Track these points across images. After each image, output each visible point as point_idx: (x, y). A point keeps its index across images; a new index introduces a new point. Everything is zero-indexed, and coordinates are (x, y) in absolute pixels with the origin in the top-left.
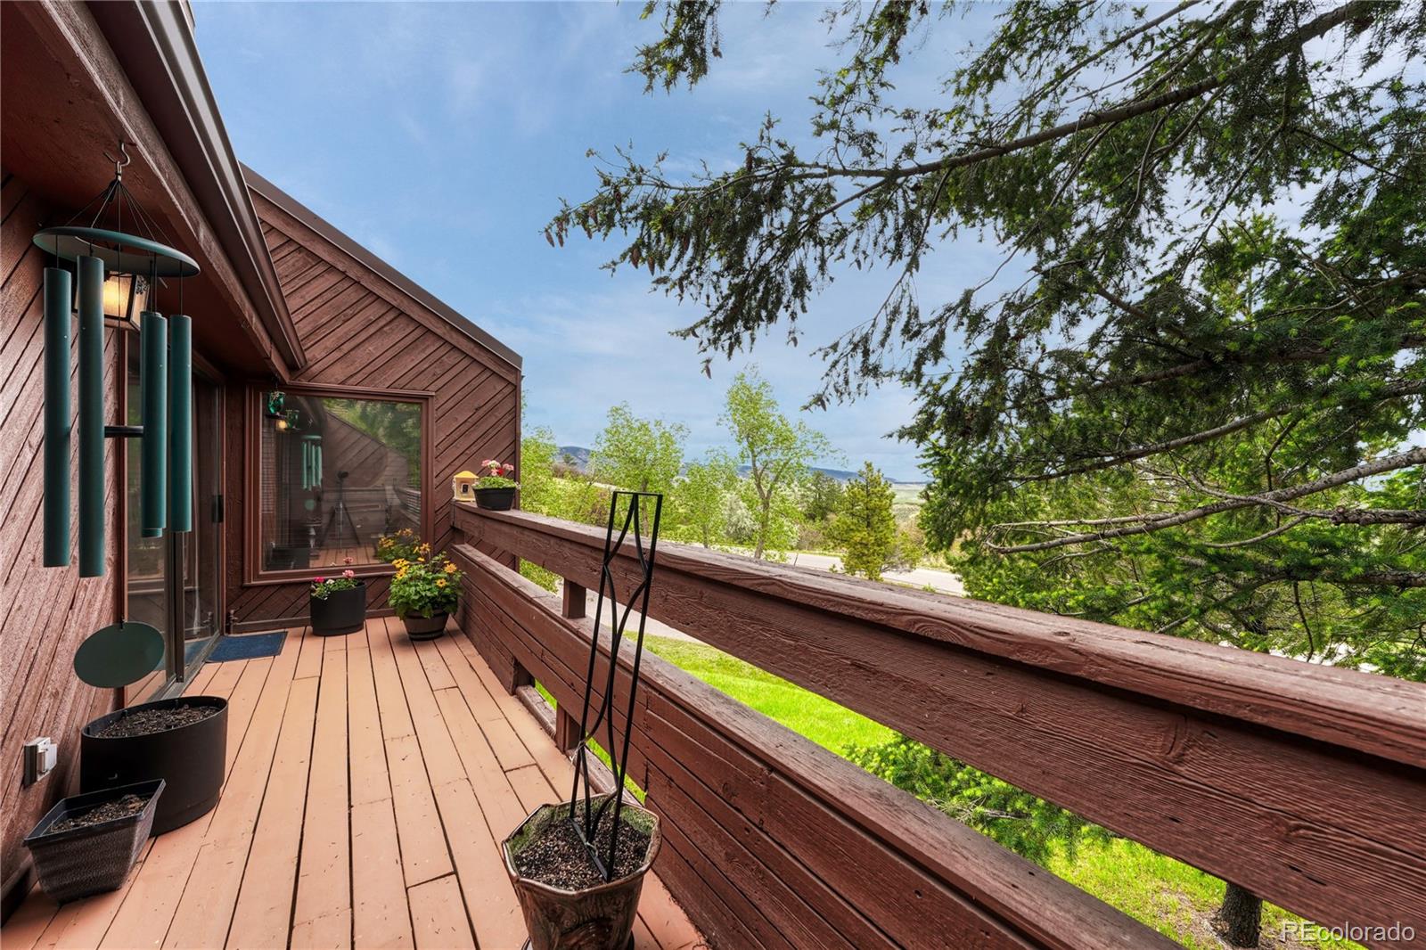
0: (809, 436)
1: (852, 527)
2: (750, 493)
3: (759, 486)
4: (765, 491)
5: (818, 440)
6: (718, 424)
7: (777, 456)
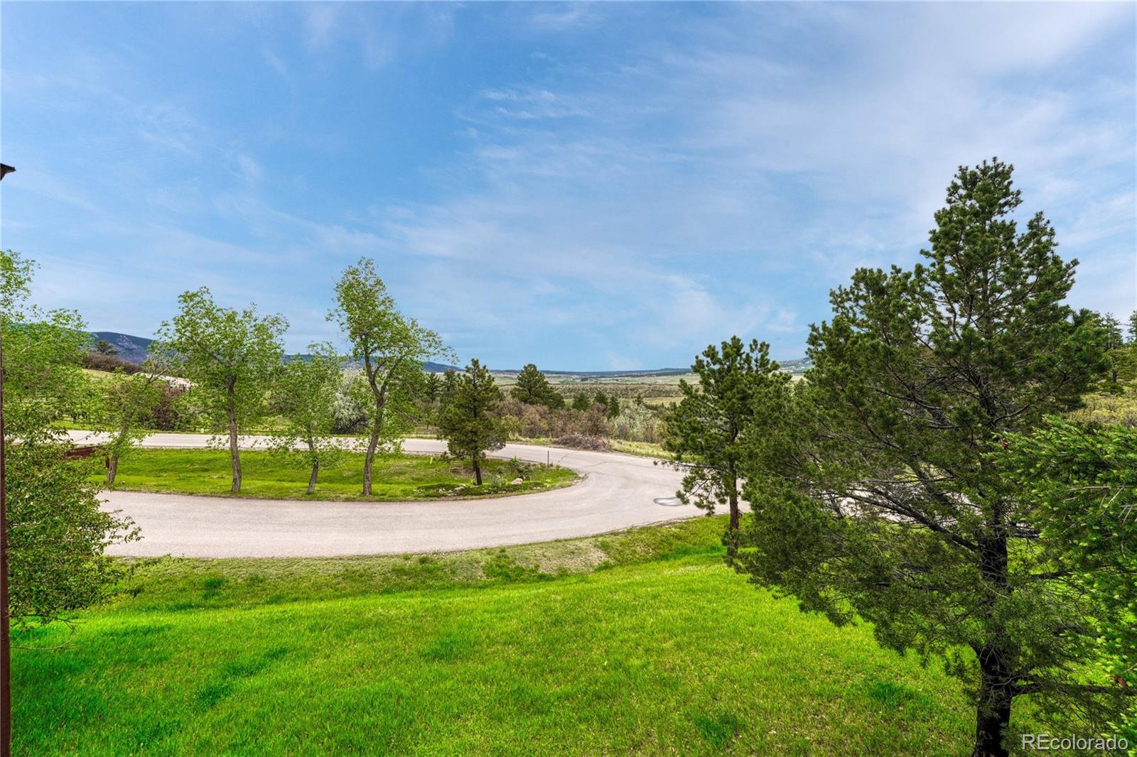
0: (421, 335)
1: (463, 417)
2: (363, 390)
3: (373, 383)
4: (379, 388)
5: (431, 338)
6: (328, 319)
7: (392, 353)
